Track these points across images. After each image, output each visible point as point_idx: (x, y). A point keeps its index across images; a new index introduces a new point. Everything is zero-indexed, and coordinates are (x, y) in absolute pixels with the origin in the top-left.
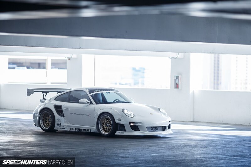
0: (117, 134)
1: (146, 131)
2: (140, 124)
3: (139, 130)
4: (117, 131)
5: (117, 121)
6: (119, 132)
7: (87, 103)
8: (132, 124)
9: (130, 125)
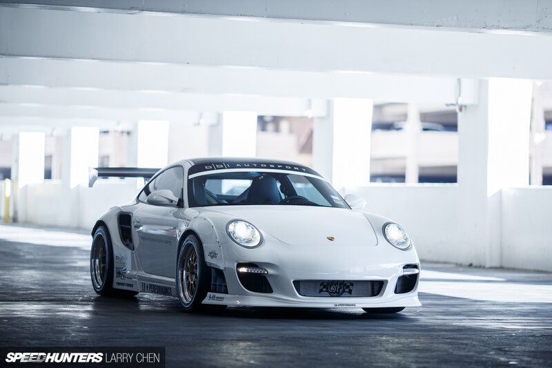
0: (206, 301)
1: (294, 296)
2: (270, 271)
3: (272, 292)
4: (209, 294)
5: (208, 259)
6: (212, 294)
7: (168, 202)
8: (243, 270)
9: (238, 272)
